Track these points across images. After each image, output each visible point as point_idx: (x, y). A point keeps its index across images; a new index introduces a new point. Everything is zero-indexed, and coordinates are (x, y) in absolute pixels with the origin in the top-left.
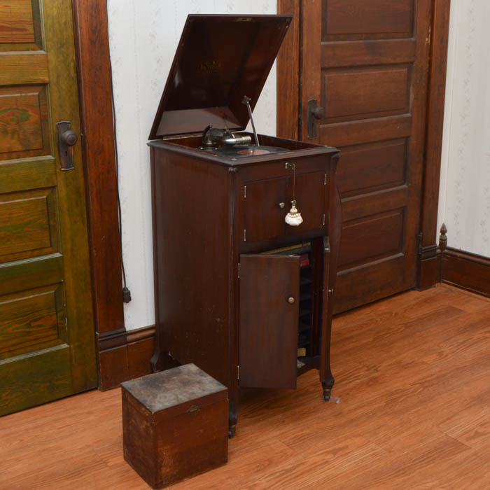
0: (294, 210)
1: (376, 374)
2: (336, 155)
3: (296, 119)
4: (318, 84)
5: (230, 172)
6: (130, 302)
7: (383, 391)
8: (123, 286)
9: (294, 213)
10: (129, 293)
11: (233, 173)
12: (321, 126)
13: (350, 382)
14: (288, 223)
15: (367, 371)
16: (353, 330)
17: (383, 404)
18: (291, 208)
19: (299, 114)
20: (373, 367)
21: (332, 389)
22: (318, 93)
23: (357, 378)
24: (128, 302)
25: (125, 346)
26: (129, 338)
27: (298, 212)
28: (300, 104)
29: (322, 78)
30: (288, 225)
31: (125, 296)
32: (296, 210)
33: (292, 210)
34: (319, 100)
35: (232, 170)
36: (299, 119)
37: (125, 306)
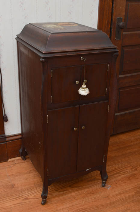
0: (84, 86)
1: (136, 172)
2: (116, 53)
3: (109, 28)
4: (124, 8)
5: (41, 61)
6: (7, 122)
7: (136, 184)
8: (4, 114)
9: (84, 88)
10: (7, 117)
11: (42, 62)
12: (124, 33)
13: (120, 176)
14: (80, 93)
15: (131, 169)
16: (132, 142)
17: (133, 193)
18: (82, 84)
19: (111, 25)
20: (135, 167)
21: (107, 181)
22: (123, 14)
23: (124, 173)
24: (6, 122)
25: (5, 143)
26: (7, 139)
27: (87, 87)
28: (112, 20)
29: (127, 5)
30: (80, 94)
31: (5, 119)
32: (85, 86)
33: (83, 86)
34: (124, 18)
35: (42, 60)
36: (111, 28)
37: (5, 123)
